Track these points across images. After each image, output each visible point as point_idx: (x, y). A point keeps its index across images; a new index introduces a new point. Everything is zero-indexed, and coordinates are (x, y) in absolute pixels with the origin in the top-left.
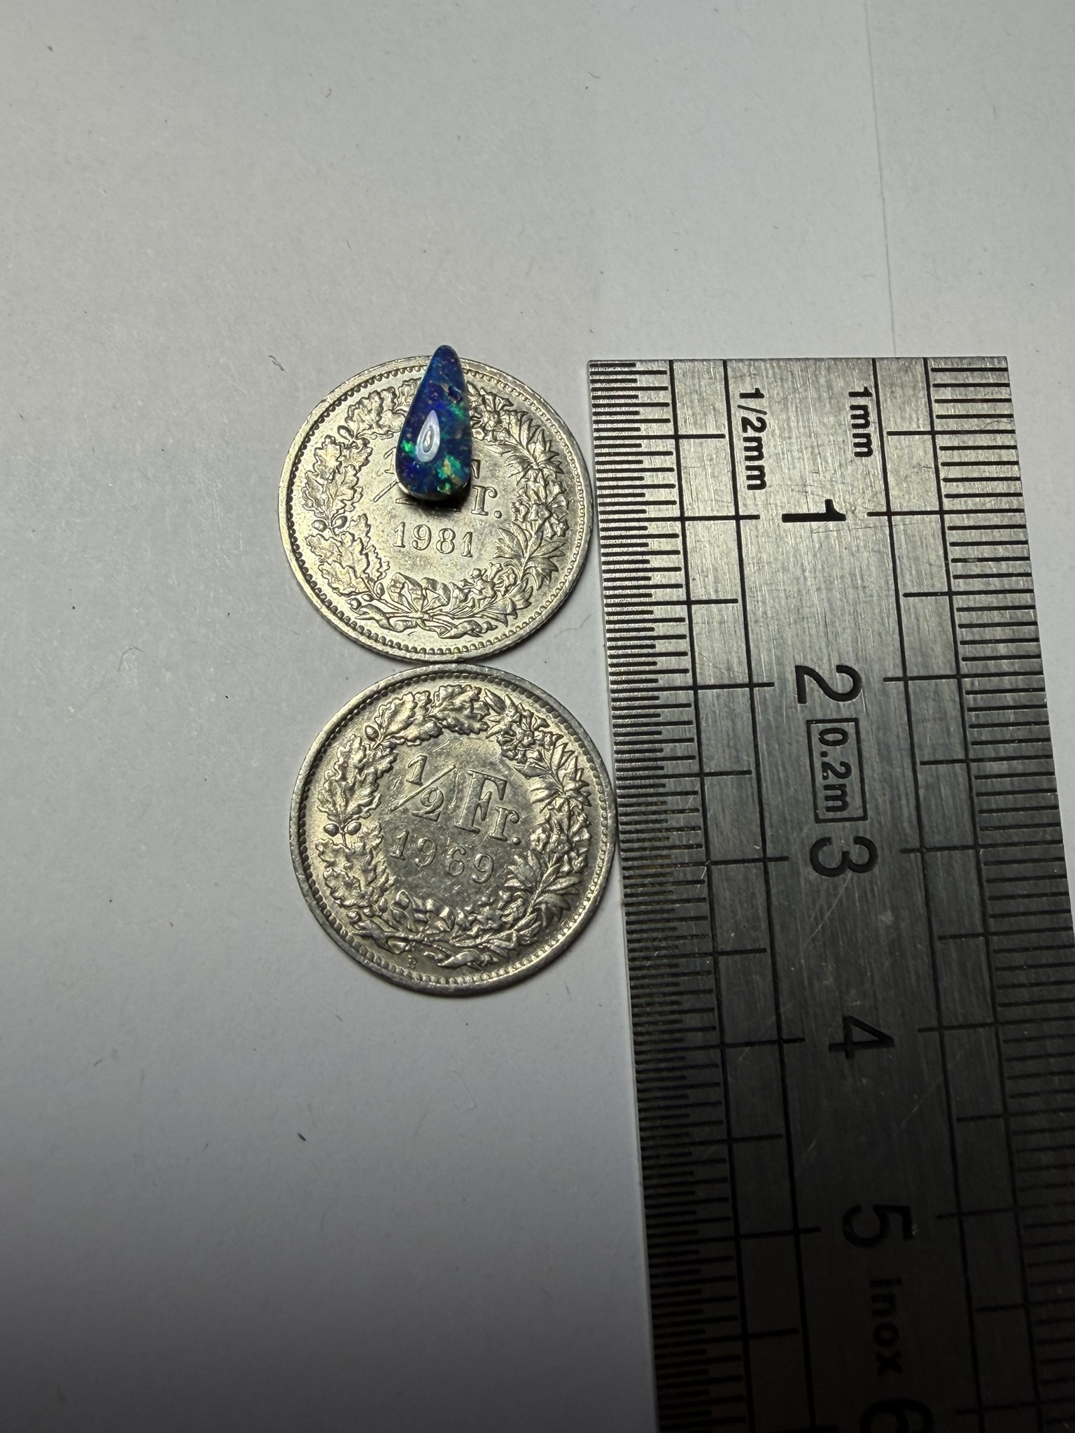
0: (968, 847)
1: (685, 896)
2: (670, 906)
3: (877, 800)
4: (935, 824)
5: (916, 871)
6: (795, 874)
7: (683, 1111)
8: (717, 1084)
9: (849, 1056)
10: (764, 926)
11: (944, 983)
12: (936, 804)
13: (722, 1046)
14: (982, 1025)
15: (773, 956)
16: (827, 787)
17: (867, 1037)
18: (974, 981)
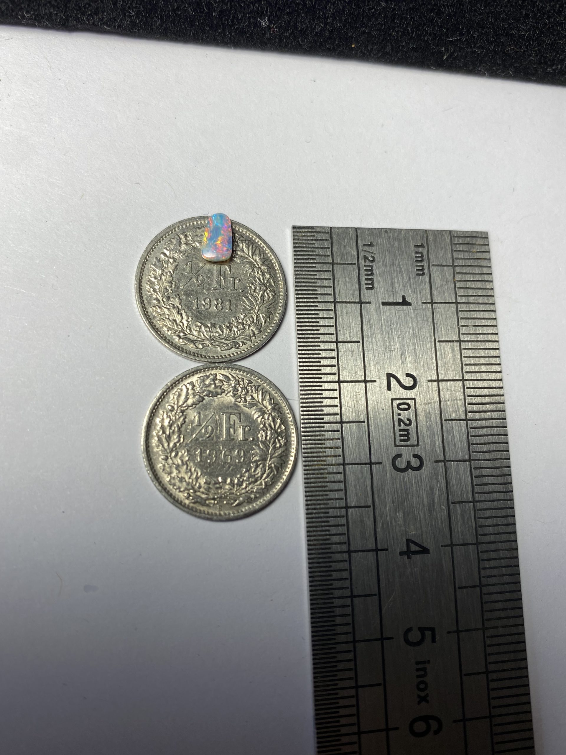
0: (466, 461)
1: (332, 480)
2: (325, 484)
3: (424, 437)
4: (451, 448)
5: (442, 471)
6: (384, 471)
7: (330, 582)
8: (347, 570)
9: (409, 558)
10: (370, 495)
11: (453, 524)
12: (451, 439)
13: (349, 552)
14: (471, 544)
15: (374, 509)
16: (400, 430)
17: (417, 549)
18: (468, 523)
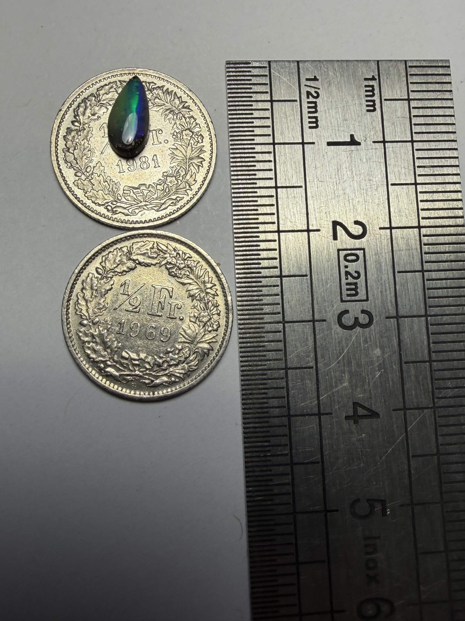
0: (422, 316)
1: (271, 339)
2: (264, 344)
3: (374, 291)
4: (404, 304)
5: (393, 328)
6: (330, 328)
7: (267, 449)
8: (286, 435)
9: (356, 422)
10: (312, 355)
11: (406, 387)
12: (405, 294)
13: (289, 416)
14: (427, 408)
15: (317, 371)
16: (348, 284)
17: (365, 412)
18: (423, 385)
